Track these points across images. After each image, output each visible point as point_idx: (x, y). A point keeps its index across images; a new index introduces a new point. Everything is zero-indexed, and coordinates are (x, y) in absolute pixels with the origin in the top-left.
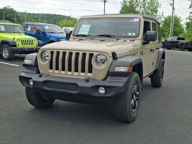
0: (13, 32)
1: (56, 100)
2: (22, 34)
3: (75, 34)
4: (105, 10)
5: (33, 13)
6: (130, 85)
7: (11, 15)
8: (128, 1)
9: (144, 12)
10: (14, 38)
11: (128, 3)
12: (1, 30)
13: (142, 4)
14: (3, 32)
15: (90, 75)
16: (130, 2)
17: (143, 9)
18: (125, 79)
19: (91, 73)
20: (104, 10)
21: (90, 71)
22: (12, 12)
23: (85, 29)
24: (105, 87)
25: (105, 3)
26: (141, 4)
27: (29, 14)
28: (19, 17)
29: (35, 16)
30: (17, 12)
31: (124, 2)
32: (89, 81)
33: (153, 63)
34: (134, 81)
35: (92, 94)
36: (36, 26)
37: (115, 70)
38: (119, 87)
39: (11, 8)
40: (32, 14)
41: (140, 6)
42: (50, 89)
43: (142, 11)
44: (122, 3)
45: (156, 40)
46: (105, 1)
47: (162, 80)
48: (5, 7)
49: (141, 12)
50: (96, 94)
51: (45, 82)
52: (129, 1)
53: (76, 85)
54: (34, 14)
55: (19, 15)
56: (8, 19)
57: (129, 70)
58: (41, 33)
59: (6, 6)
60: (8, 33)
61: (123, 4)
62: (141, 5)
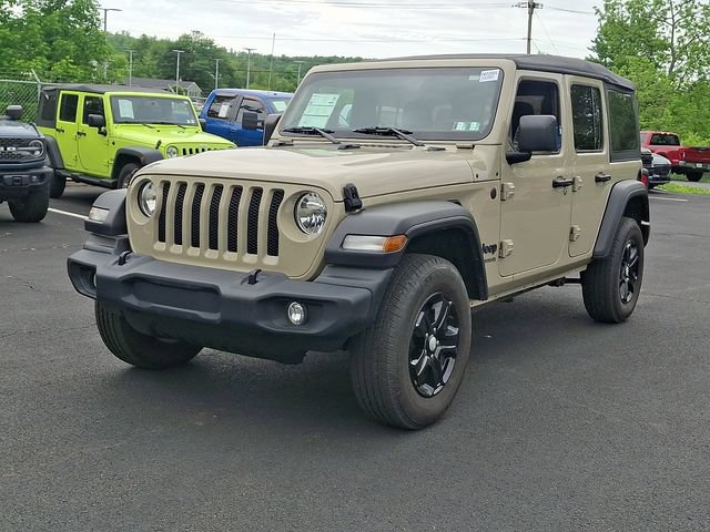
0: (163, 123)
1: (205, 351)
2: (191, 129)
3: (289, 125)
4: (532, 37)
5: (283, 56)
6: (402, 298)
7: (206, 62)
8: (623, 3)
9: (686, 42)
10: (160, 142)
11: (624, 9)
12: (122, 116)
13: (680, 12)
14: (127, 122)
15: (271, 261)
16: (630, 6)
17: (683, 31)
18: (376, 279)
19: (276, 254)
20: (529, 39)
21: (273, 249)
22: (208, 51)
23: (319, 110)
24: (307, 303)
25: (531, 13)
26: (675, 12)
27: (270, 58)
28: (230, 71)
29: (289, 68)
30: (229, 51)
31: (606, 6)
32: (256, 282)
33: (572, 232)
34: (422, 287)
35: (262, 324)
36: (245, 103)
37: (345, 246)
38: (346, 303)
39: (205, 37)
40: (279, 58)
41: (670, 21)
42: (145, 305)
43: (681, 40)
44: (598, 11)
45: (602, 147)
46: (532, 6)
47: (635, 299)
48: (186, 37)
49: (676, 44)
50: (275, 325)
51: (133, 282)
52: (627, 3)
53: (214, 291)
54: (285, 60)
55: (233, 64)
56: (194, 76)
57: (390, 247)
58: (259, 124)
59: (189, 33)
60: (144, 124)
61: (603, 12)
62: (677, 17)
